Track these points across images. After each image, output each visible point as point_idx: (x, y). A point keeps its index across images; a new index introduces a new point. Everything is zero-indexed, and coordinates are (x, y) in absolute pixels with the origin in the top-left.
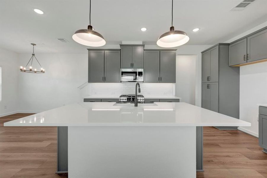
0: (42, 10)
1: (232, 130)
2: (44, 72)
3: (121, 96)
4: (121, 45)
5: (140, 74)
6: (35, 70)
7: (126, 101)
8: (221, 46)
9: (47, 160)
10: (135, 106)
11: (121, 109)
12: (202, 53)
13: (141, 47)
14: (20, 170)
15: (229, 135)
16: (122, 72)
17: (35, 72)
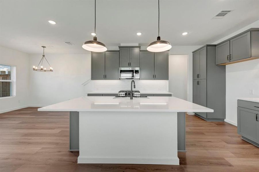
0: (55, 22)
1: (218, 122)
2: (52, 71)
3: (120, 92)
4: (120, 47)
5: (137, 72)
6: (45, 69)
7: (124, 96)
8: (208, 47)
9: (60, 142)
10: (131, 99)
11: (120, 103)
12: (193, 52)
13: (137, 48)
14: (41, 148)
15: (215, 126)
16: (120, 70)
17: (45, 71)
